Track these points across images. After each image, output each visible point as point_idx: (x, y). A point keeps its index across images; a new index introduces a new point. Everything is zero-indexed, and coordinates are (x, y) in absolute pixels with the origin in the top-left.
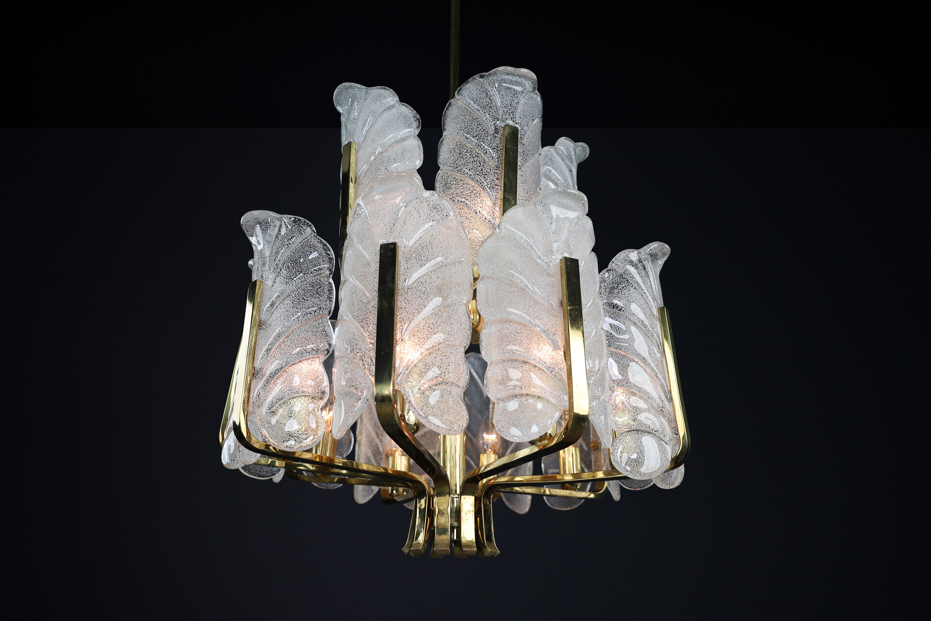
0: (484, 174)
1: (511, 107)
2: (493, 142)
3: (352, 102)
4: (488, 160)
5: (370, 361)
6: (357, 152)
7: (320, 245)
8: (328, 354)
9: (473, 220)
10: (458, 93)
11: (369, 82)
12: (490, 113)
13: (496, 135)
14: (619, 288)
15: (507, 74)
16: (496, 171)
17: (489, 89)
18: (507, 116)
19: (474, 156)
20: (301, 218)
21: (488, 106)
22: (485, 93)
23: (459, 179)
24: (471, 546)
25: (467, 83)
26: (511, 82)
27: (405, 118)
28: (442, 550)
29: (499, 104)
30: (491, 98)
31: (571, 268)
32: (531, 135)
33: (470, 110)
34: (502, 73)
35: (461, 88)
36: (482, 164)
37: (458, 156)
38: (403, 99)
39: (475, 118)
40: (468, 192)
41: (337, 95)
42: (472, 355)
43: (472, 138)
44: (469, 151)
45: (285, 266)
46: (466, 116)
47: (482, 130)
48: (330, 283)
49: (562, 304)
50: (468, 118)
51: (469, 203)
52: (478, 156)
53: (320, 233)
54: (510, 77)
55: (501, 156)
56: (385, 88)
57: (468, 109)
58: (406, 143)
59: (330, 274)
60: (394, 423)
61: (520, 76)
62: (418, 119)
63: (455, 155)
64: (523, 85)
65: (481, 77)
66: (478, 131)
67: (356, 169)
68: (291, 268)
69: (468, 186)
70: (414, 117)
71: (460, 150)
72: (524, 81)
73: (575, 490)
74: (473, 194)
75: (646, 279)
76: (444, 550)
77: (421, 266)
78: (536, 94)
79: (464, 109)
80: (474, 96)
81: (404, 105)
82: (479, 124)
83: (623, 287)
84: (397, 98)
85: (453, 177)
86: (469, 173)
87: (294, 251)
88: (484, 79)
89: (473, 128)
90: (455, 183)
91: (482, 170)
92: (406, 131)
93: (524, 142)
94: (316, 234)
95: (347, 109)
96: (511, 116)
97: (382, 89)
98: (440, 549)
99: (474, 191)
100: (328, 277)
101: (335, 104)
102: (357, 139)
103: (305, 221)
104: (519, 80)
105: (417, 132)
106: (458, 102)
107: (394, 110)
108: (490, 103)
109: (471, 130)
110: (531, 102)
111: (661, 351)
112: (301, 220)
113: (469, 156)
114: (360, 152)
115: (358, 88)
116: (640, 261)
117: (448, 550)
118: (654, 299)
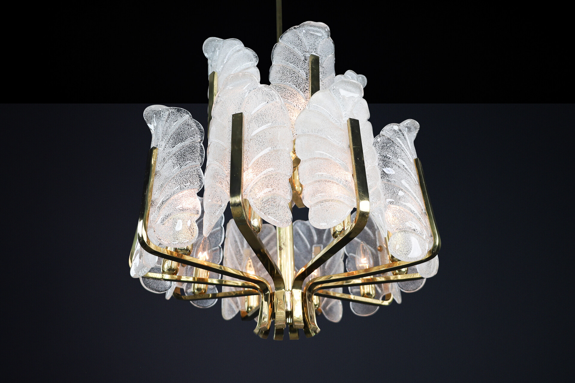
0: (298, 83)
1: (314, 46)
2: (303, 65)
3: (215, 49)
4: (301, 76)
5: (227, 183)
6: (218, 78)
7: (194, 124)
8: (200, 188)
9: (293, 111)
10: (280, 39)
11: (225, 36)
12: (301, 49)
13: (306, 61)
14: (387, 146)
15: (311, 26)
16: (306, 82)
17: (300, 35)
18: (312, 50)
19: (292, 73)
20: (182, 109)
21: (300, 44)
22: (298, 38)
23: (283, 88)
24: (300, 322)
25: (286, 32)
26: (314, 31)
27: (248, 56)
28: (280, 325)
29: (306, 44)
30: (302, 40)
31: (354, 125)
32: (328, 63)
33: (288, 48)
34: (308, 25)
35: (282, 36)
36: (297, 78)
37: (282, 75)
38: (246, 45)
39: (291, 52)
40: (289, 95)
41: (205, 46)
42: (299, 222)
43: (290, 64)
44: (288, 71)
45: (172, 137)
46: (286, 51)
47: (297, 58)
48: (201, 146)
49: (349, 146)
50: (287, 52)
51: (290, 101)
52: (294, 74)
53: (194, 117)
54: (312, 28)
55: (309, 73)
56: (235, 39)
57: (287, 47)
58: (249, 70)
59: (201, 140)
60: (243, 219)
61: (319, 27)
62: (256, 57)
63: (280, 75)
64: (322, 33)
65: (295, 28)
66: (294, 59)
67: (218, 87)
68: (176, 138)
69: (289, 92)
70: (254, 56)
71: (283, 70)
72: (321, 31)
73: (371, 298)
74: (292, 95)
75: (405, 141)
76: (282, 325)
77: (259, 127)
78: (330, 39)
79: (284, 47)
80: (291, 40)
81: (247, 49)
82: (295, 55)
83: (390, 146)
84: (243, 45)
85: (279, 87)
86: (289, 83)
87: (178, 128)
88: (297, 30)
89: (291, 57)
90: (280, 90)
91: (297, 81)
92: (249, 64)
93: (323, 66)
94: (192, 118)
95: (212, 55)
96: (315, 50)
97: (233, 40)
98: (279, 324)
99: (293, 94)
100: (200, 143)
101: (204, 52)
102: (218, 70)
103: (185, 111)
104: (318, 30)
105: (256, 64)
106: (281, 44)
107: (241, 52)
108: (301, 43)
109: (289, 59)
110: (327, 44)
111: (417, 184)
112: (182, 110)
113: (289, 74)
114: (220, 77)
115: (218, 40)
116: (400, 131)
117: (284, 325)
118: (411, 153)
